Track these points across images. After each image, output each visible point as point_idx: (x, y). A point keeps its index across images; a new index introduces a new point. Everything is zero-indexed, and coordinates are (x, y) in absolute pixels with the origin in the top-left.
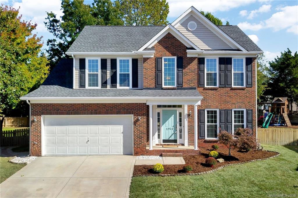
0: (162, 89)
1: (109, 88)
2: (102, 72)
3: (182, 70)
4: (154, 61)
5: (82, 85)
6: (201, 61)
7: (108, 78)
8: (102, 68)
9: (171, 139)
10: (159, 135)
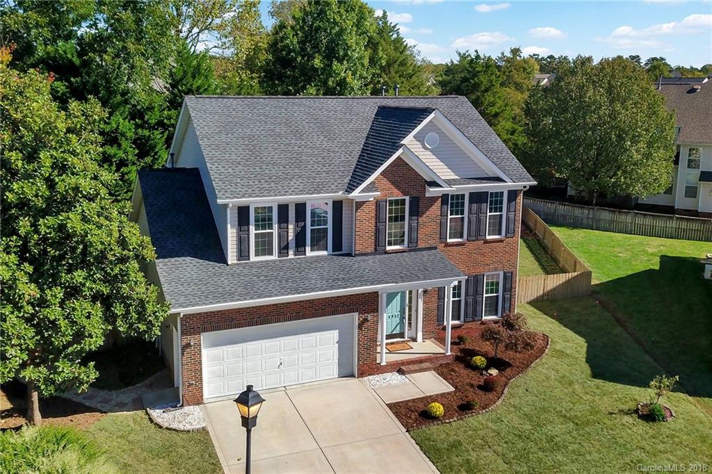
0: (386, 253)
1: (293, 257)
2: (280, 228)
3: (418, 219)
4: (374, 207)
5: (243, 253)
6: (444, 200)
7: (290, 238)
9: (394, 332)
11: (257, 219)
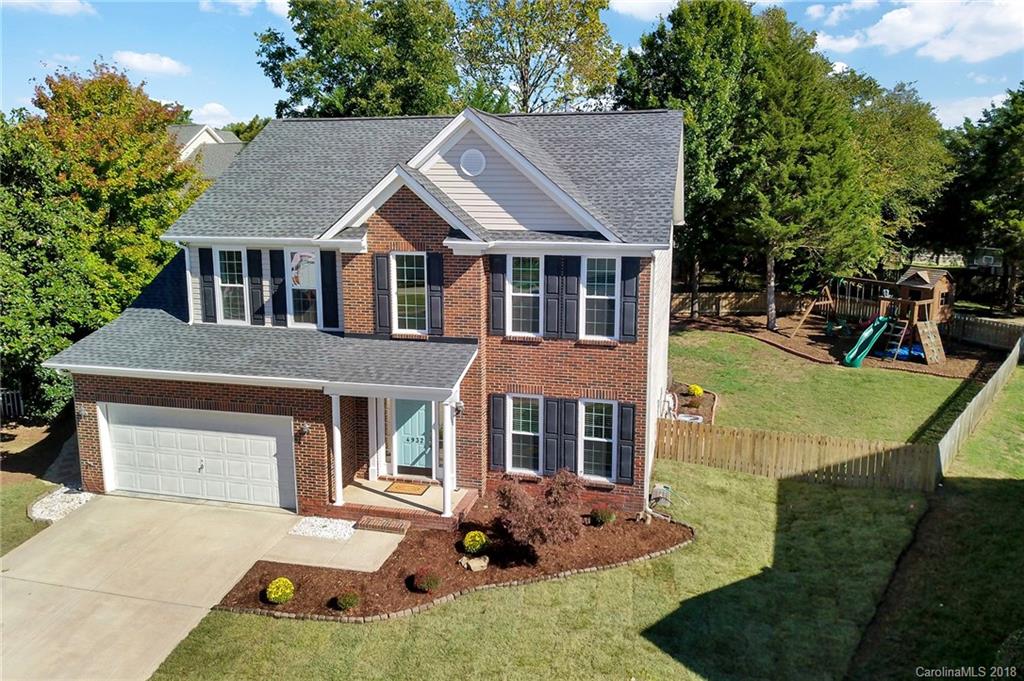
0: (392, 338)
2: (251, 283)
3: (441, 291)
4: (368, 264)
5: (209, 314)
6: (495, 264)
7: (266, 299)
8: (250, 275)
9: (417, 465)
10: (388, 454)
11: (223, 268)
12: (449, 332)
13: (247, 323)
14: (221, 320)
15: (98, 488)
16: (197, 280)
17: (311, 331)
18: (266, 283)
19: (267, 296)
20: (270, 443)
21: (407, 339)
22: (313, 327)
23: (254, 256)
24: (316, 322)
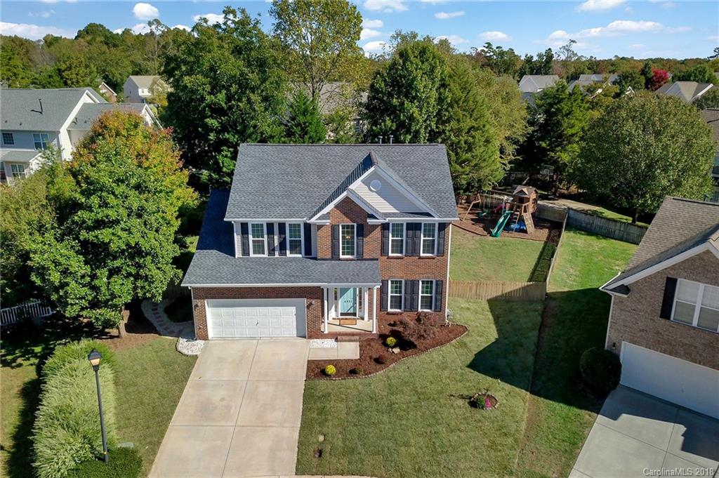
0: (340, 260)
1: (278, 256)
2: (268, 237)
3: (363, 239)
4: (330, 229)
5: (245, 252)
6: (385, 227)
7: (276, 245)
8: (268, 234)
9: (349, 312)
10: (336, 307)
11: (253, 231)
12: (366, 256)
13: (266, 255)
14: (252, 255)
15: (205, 338)
16: (240, 237)
17: (298, 258)
18: (276, 238)
19: (276, 243)
20: (293, 310)
21: (347, 260)
22: (300, 256)
23: (270, 226)
24: (301, 254)
